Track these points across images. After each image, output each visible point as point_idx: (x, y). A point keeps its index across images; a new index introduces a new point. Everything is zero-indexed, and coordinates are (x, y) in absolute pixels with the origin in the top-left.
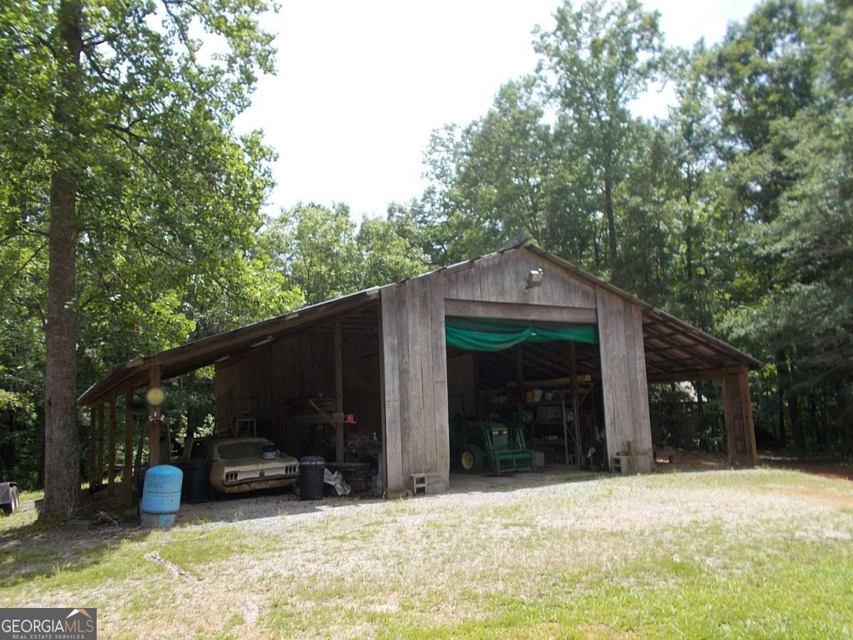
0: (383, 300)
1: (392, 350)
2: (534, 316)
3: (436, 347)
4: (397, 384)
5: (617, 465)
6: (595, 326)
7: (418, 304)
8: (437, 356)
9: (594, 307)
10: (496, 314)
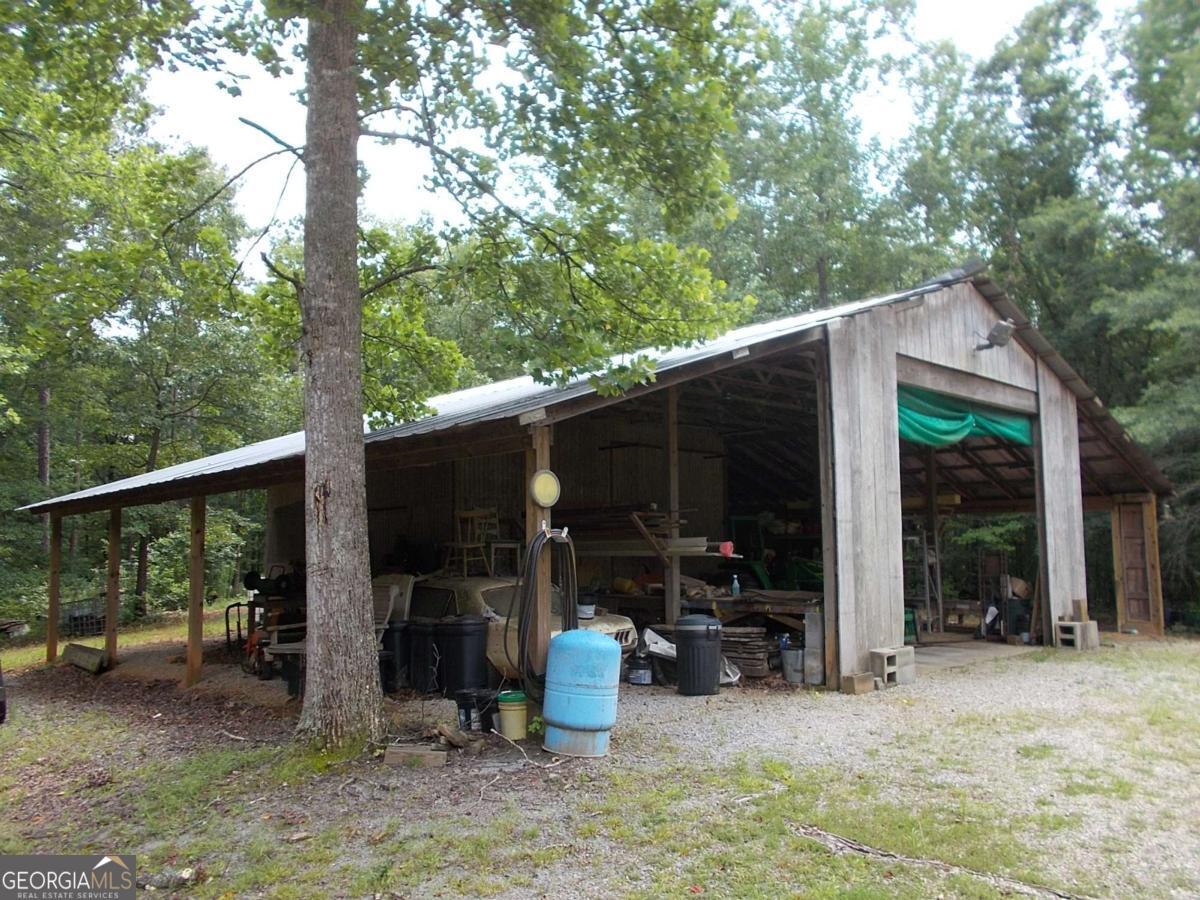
0: (831, 343)
1: (843, 431)
2: (981, 395)
3: (887, 431)
4: (849, 492)
5: (1068, 636)
6: (1033, 418)
7: (869, 357)
8: (889, 447)
9: (1035, 390)
10: (942, 385)
